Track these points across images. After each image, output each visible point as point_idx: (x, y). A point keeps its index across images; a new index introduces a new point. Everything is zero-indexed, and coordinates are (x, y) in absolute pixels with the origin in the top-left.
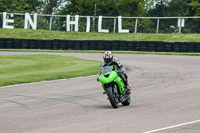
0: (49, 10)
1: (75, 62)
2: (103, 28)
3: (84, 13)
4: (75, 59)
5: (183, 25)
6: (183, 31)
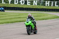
1: (48, 15)
2: (57, 5)
3: (51, 1)
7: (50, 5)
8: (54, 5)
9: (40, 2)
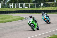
0: (4, 2)
3: (15, 3)
4: (13, 16)
5: (43, 5)
6: (43, 7)
7: (14, 7)
8: (18, 7)
9: (4, 5)
